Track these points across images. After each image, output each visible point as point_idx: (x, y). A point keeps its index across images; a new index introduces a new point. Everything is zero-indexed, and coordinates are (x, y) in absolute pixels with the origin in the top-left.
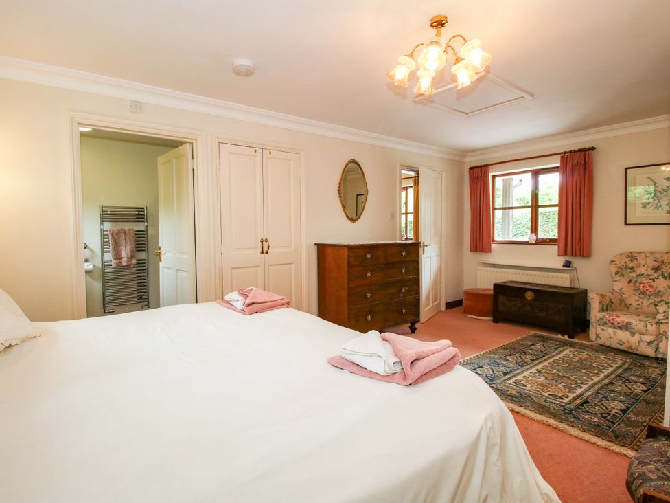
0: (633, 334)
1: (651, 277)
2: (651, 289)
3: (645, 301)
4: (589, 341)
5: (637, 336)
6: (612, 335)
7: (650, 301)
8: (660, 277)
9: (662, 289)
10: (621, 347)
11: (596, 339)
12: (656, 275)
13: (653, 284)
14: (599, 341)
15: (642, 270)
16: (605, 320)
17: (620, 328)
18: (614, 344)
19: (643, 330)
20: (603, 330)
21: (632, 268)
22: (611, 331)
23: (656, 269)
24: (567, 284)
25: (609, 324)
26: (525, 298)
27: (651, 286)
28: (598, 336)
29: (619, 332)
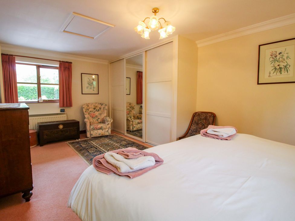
0: (103, 130)
1: (93, 112)
2: (94, 116)
3: (94, 120)
4: (87, 138)
5: (104, 130)
6: (97, 132)
7: (96, 119)
8: (96, 111)
9: (97, 115)
10: (99, 136)
11: (91, 136)
12: (95, 111)
13: (94, 114)
14: (92, 136)
15: (90, 110)
16: (94, 128)
17: (99, 129)
18: (98, 135)
19: (106, 127)
20: (93, 132)
21: (88, 109)
22: (96, 131)
23: (94, 109)
24: (65, 119)
25: (96, 129)
26: (59, 129)
27: (94, 115)
28: (91, 134)
29: (99, 131)
